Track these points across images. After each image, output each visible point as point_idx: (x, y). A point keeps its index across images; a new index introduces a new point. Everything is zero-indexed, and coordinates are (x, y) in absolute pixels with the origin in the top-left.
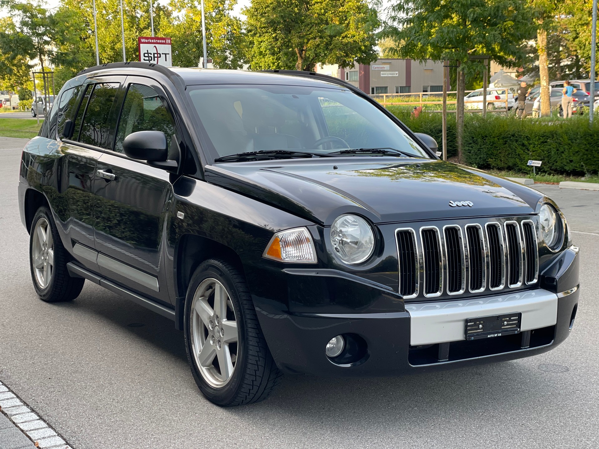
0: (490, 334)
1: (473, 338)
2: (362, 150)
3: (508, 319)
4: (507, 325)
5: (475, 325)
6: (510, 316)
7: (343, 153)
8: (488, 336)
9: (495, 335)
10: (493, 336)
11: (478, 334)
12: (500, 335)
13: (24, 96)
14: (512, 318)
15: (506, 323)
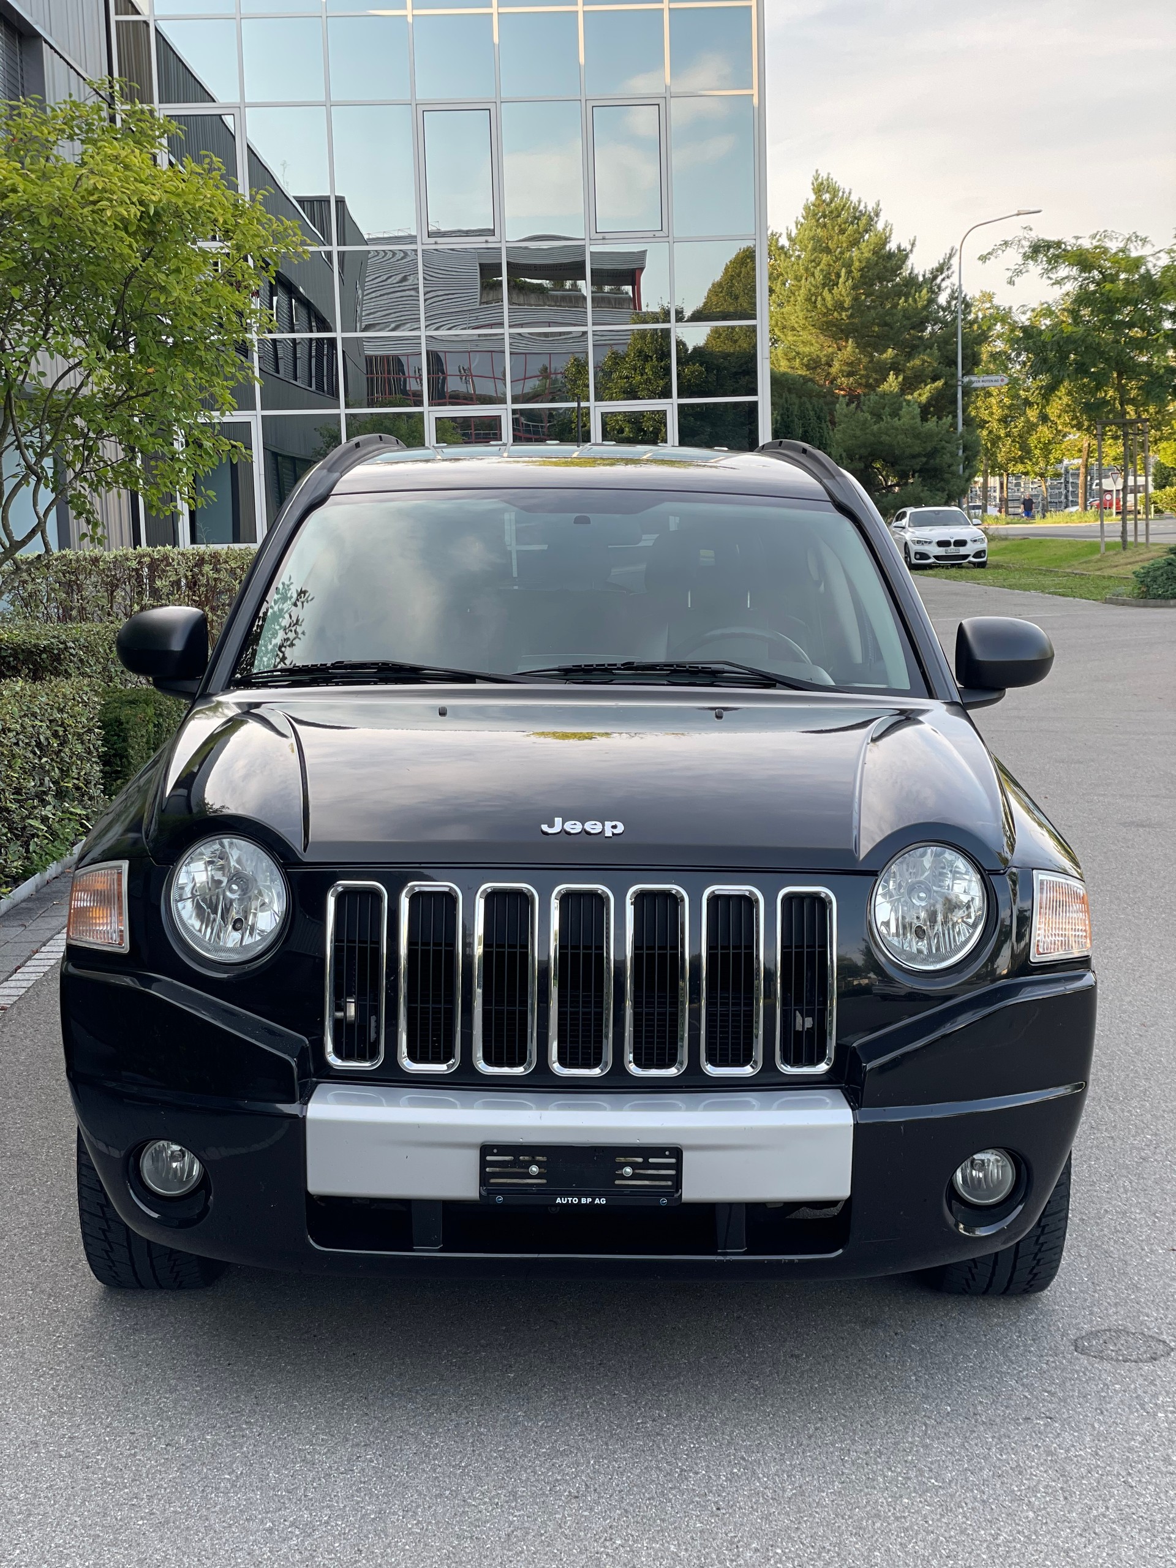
0: (563, 1195)
1: (500, 1199)
2: (628, 666)
3: (640, 1160)
4: (633, 1177)
5: (514, 1163)
6: (647, 1151)
7: (569, 674)
8: (558, 1201)
9: (583, 1201)
10: (575, 1201)
11: (524, 1190)
12: (603, 1201)
13: (1166, 478)
14: (651, 1160)
15: (628, 1170)
